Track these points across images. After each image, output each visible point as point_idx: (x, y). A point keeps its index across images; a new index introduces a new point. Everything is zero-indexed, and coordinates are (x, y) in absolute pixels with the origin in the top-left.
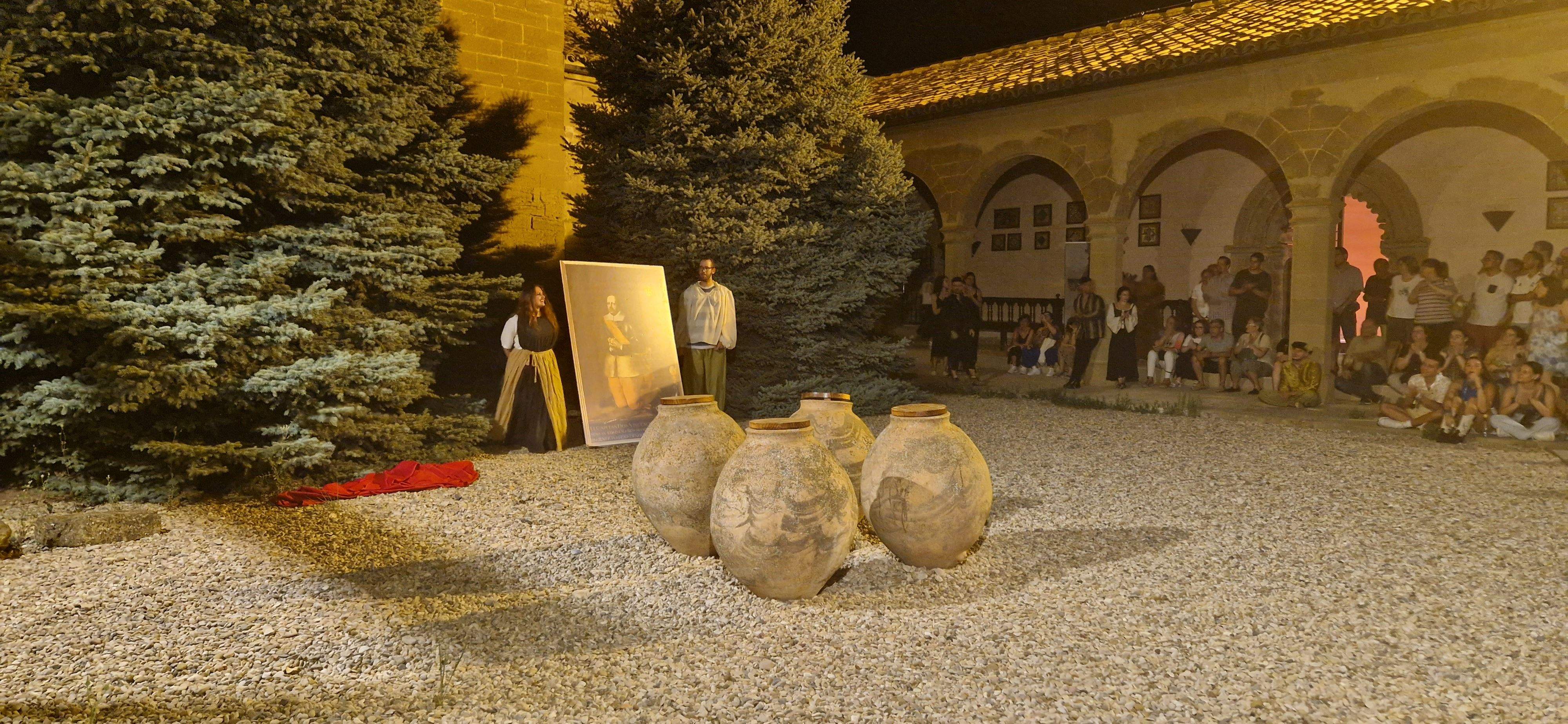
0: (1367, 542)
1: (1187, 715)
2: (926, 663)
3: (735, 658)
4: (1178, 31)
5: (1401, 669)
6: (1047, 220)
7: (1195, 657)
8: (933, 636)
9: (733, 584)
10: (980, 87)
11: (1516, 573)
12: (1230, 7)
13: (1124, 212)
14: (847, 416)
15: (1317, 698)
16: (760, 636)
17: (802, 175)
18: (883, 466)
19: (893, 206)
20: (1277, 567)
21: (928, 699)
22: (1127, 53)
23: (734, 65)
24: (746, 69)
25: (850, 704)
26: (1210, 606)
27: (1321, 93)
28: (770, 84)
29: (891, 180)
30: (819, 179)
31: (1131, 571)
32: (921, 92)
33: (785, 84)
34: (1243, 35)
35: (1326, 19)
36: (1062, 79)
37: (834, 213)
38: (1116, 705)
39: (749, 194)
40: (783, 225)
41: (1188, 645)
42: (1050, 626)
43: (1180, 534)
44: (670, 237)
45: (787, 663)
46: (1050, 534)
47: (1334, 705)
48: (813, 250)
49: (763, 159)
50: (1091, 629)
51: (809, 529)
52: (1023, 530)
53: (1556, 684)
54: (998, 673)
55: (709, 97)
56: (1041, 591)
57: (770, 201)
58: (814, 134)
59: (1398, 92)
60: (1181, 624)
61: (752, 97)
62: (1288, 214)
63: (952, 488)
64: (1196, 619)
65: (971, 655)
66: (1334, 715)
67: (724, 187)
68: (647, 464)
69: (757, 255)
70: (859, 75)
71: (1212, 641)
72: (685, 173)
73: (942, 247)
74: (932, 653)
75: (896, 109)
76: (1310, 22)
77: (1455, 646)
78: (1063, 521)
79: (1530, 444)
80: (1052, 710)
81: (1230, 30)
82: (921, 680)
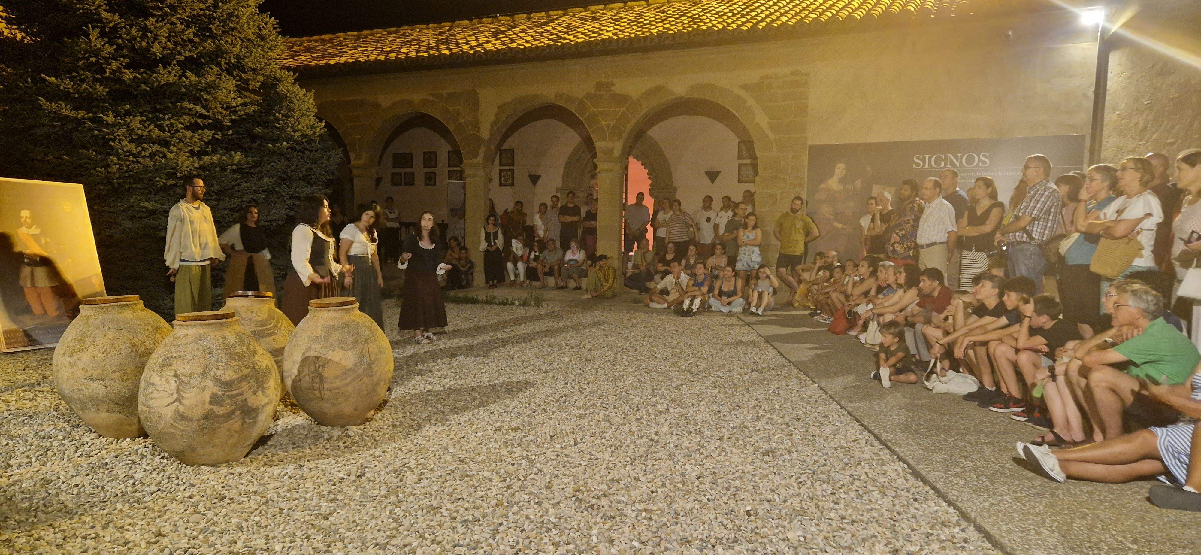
0: (642, 379)
1: (532, 503)
2: (339, 497)
3: (166, 517)
4: (523, 31)
5: (660, 455)
6: (433, 163)
7: (538, 465)
8: (346, 477)
9: (163, 458)
10: (378, 55)
11: (722, 390)
12: (557, 18)
13: (489, 160)
14: (270, 310)
15: (613, 479)
16: (190, 497)
17: (224, 112)
18: (303, 349)
19: (309, 143)
20: (590, 400)
21: (341, 524)
22: (488, 42)
23: (154, 8)
24: (166, 14)
25: (273, 538)
26: (548, 430)
27: (613, 85)
28: (190, 30)
29: (305, 121)
30: (239, 116)
31: (496, 412)
32: (330, 54)
33: (204, 32)
34: (565, 39)
35: (615, 34)
36: (441, 55)
37: (255, 145)
38: (484, 504)
39: (172, 125)
40: (207, 153)
41: (533, 457)
42: (437, 457)
43: (529, 384)
44: (90, 159)
45: (217, 515)
46: (438, 393)
47: (622, 482)
48: (235, 176)
49: (184, 94)
50: (467, 455)
51: (235, 403)
52: (418, 392)
53: (742, 453)
54: (398, 496)
55: (128, 35)
56: (431, 434)
57: (194, 132)
58: (234, 77)
59: (659, 89)
60: (528, 444)
61: (172, 39)
62: (595, 167)
63: (361, 362)
64: (539, 439)
65: (377, 486)
66: (622, 488)
67: (146, 116)
68: (69, 359)
69: (181, 178)
70: (274, 32)
71: (549, 453)
72: (105, 101)
73: (351, 180)
74: (345, 489)
75: (307, 65)
76: (606, 35)
77: (690, 437)
78: (448, 383)
79: (730, 314)
80: (438, 515)
81: (556, 34)
82: (335, 510)
